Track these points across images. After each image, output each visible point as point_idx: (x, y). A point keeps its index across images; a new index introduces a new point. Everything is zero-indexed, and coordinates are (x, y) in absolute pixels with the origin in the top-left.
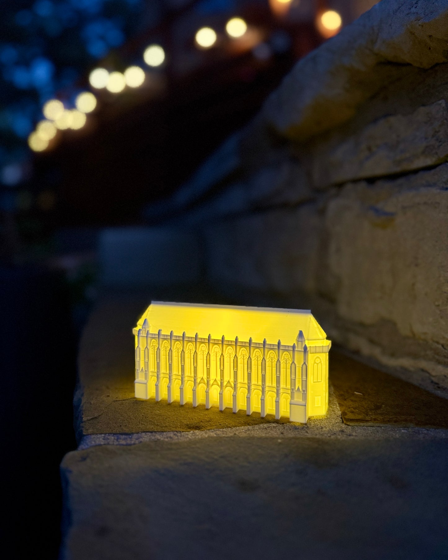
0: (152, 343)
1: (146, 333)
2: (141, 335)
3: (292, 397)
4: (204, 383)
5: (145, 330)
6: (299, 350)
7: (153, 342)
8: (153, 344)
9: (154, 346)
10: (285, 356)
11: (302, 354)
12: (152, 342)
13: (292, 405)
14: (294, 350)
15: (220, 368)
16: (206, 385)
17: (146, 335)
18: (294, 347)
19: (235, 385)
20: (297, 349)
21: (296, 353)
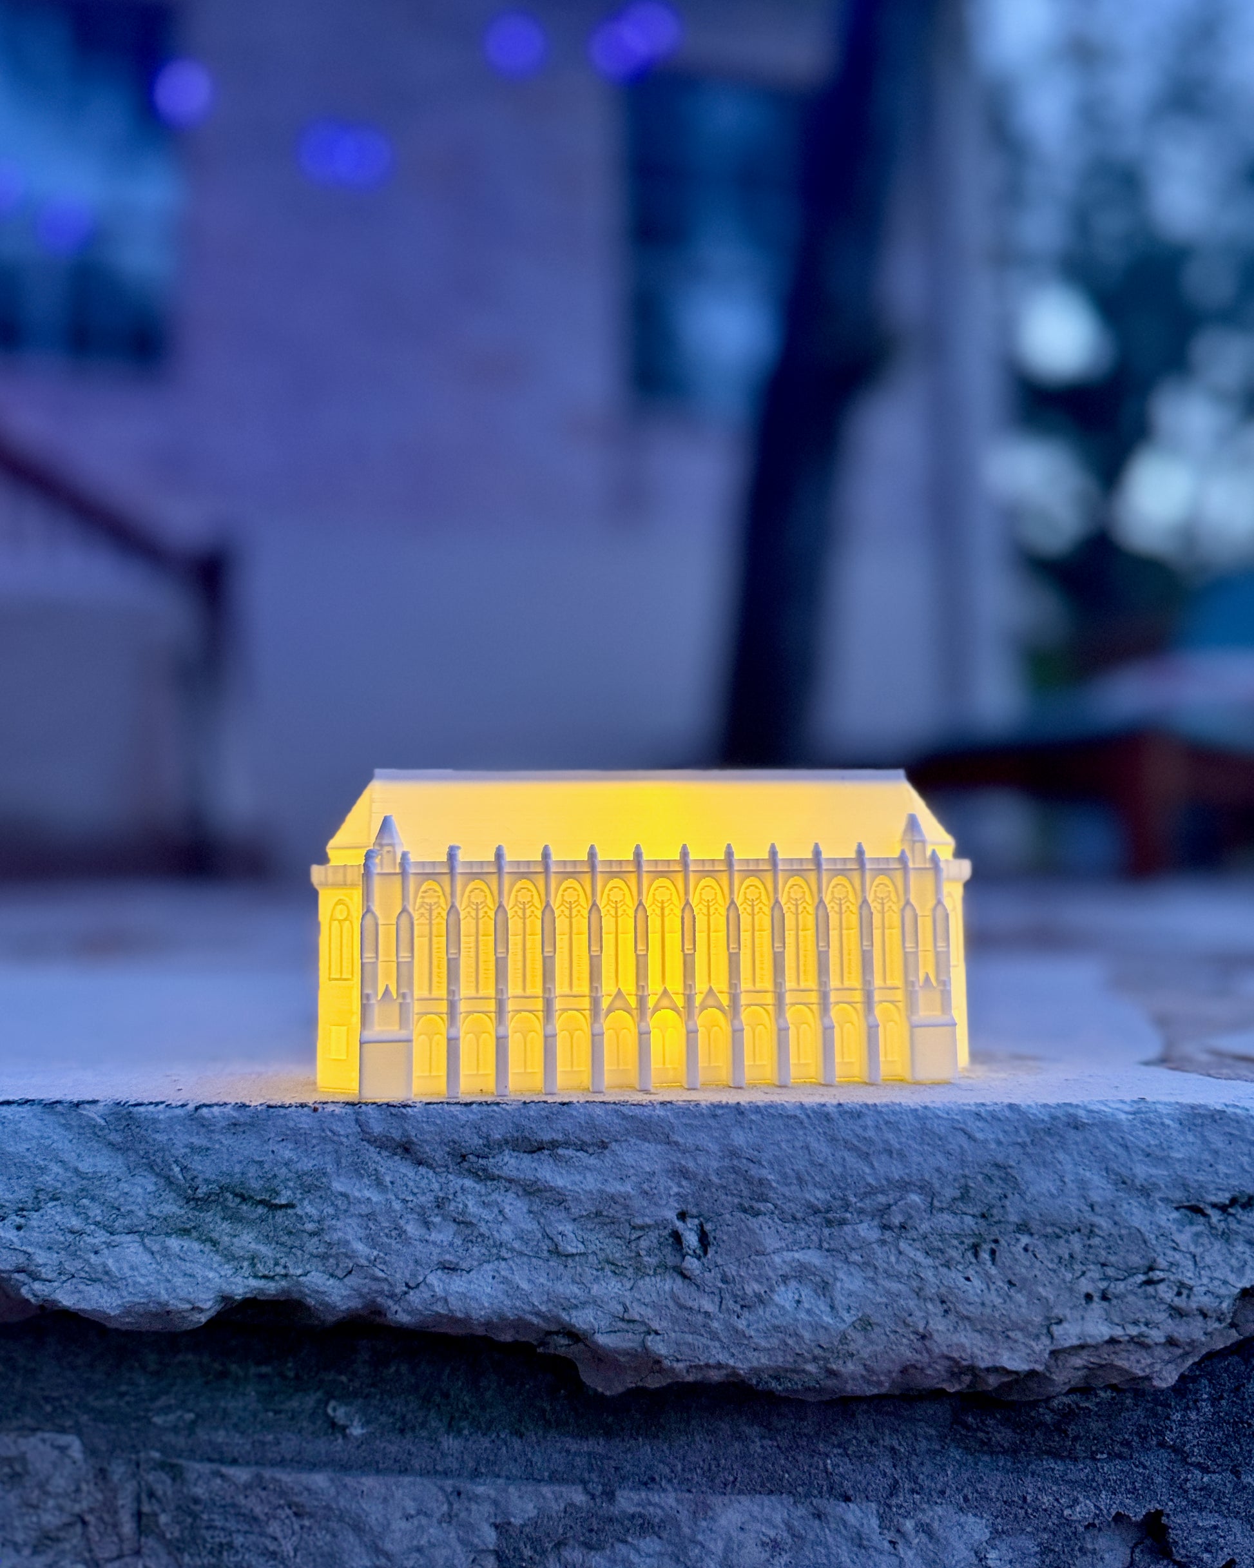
0: (423, 897)
1: (398, 860)
2: (378, 870)
3: (911, 1004)
4: (628, 1010)
5: (395, 852)
6: (917, 866)
7: (425, 892)
8: (427, 900)
9: (431, 905)
10: (879, 889)
11: (931, 874)
12: (420, 894)
13: (918, 1031)
14: (905, 868)
15: (683, 950)
16: (635, 1012)
17: (398, 870)
18: (902, 859)
19: (734, 999)
20: (911, 865)
21: (912, 876)
